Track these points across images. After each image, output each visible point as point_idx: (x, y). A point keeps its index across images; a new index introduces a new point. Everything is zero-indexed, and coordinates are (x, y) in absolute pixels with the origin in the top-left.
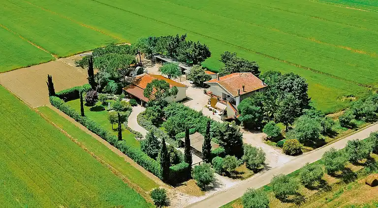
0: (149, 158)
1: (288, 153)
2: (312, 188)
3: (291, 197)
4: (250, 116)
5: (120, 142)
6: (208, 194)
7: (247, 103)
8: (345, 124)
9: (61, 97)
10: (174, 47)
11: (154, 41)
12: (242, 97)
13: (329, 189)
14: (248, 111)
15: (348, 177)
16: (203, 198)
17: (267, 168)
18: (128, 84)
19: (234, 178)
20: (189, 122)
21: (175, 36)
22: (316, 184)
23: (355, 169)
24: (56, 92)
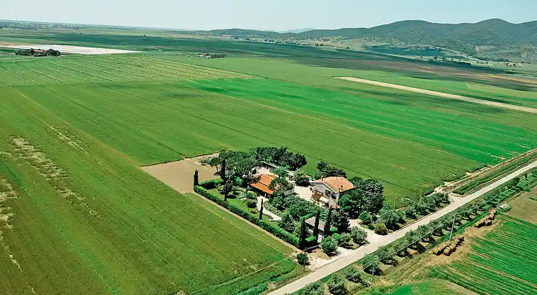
0: (287, 233)
1: (378, 233)
2: (402, 256)
3: (390, 261)
4: (350, 207)
5: (261, 221)
6: (334, 258)
7: (346, 198)
8: (410, 215)
9: (203, 186)
10: (279, 156)
11: (260, 151)
12: (342, 194)
13: (411, 256)
14: (348, 204)
15: (421, 250)
16: (330, 261)
17: (368, 243)
18: (251, 180)
19: (348, 248)
20: (307, 209)
21: (279, 148)
22: (403, 253)
23: (424, 245)
24: (200, 182)
